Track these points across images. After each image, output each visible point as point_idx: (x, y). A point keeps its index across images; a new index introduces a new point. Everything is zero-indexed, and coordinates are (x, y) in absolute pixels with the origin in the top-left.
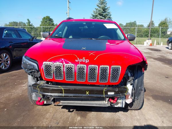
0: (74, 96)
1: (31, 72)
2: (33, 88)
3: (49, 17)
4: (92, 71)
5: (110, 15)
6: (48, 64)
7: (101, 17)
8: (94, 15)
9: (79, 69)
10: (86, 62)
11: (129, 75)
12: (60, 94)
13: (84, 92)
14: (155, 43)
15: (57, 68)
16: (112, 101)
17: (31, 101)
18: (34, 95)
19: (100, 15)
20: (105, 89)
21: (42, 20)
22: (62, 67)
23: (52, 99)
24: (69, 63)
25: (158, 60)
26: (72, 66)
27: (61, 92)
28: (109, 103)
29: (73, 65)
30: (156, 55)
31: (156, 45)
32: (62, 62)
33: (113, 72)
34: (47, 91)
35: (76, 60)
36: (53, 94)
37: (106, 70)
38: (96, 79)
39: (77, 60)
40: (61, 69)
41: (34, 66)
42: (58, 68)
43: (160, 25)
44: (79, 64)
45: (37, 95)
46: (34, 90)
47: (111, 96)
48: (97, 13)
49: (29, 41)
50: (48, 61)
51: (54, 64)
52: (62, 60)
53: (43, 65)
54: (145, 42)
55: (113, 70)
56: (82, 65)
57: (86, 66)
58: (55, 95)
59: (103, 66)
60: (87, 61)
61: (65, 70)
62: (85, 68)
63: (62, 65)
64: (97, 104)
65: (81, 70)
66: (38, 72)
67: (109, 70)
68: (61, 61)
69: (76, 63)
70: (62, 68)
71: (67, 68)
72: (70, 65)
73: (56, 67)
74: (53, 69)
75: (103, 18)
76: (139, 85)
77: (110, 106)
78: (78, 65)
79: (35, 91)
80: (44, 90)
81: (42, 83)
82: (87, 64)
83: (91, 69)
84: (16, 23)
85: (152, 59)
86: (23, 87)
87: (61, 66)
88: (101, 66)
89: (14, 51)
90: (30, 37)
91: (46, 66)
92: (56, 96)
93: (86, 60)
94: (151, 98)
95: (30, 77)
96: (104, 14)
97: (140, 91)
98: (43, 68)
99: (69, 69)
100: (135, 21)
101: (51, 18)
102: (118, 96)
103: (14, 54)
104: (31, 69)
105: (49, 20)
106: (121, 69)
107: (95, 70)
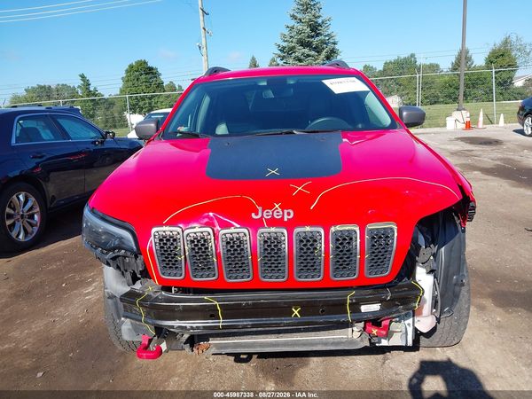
0: (253, 326)
1: (114, 259)
2: (125, 307)
3: (145, 63)
4: (305, 245)
5: (335, 44)
6: (168, 233)
7: (306, 51)
8: (284, 48)
9: (265, 242)
10: (286, 219)
11: (421, 240)
12: (210, 323)
13: (284, 310)
14: (481, 119)
15: (196, 245)
16: (375, 331)
17: (117, 343)
18: (126, 326)
19: (303, 44)
20: (349, 297)
21: (124, 75)
22: (213, 240)
23: (186, 336)
24: (233, 226)
25: (496, 176)
26: (241, 235)
27: (214, 316)
28: (366, 336)
29: (246, 231)
30: (489, 156)
31: (484, 123)
32: (210, 224)
33: (374, 245)
34: (168, 314)
35: (253, 215)
36: (187, 324)
37: (351, 239)
38: (322, 270)
39: (257, 214)
40: (207, 248)
41: (121, 238)
42: (199, 245)
43: (490, 62)
44: (263, 226)
45: (136, 330)
46: (126, 314)
47: (372, 317)
48: (294, 40)
49: (92, 147)
50: (166, 224)
51: (186, 232)
52: (208, 217)
53: (152, 238)
54: (447, 118)
55: (373, 238)
56: (273, 229)
57: (285, 232)
58: (194, 325)
59: (338, 228)
60: (289, 214)
61: (221, 249)
62: (283, 238)
63: (209, 234)
64: (326, 344)
65: (272, 245)
66: (136, 257)
67: (359, 241)
68: (206, 220)
69: (255, 225)
70: (212, 244)
71: (228, 243)
72: (237, 230)
73: (192, 242)
74: (184, 247)
75: (313, 53)
76: (452, 269)
77: (368, 345)
78: (261, 230)
79: (129, 314)
80: (158, 311)
81: (150, 287)
82: (290, 226)
83: (301, 241)
84: (45, 91)
85: (476, 172)
86: (88, 294)
87: (209, 237)
88: (333, 229)
89: (48, 181)
90: (93, 134)
91: (161, 240)
92: (198, 328)
93: (286, 211)
94: (488, 303)
95: (110, 272)
96: (315, 41)
97: (457, 288)
98: (151, 249)
99: (234, 246)
100: (412, 56)
101: (150, 65)
102: (391, 313)
103: (51, 189)
104: (113, 249)
105: (146, 74)
106: (396, 234)
107: (315, 241)
